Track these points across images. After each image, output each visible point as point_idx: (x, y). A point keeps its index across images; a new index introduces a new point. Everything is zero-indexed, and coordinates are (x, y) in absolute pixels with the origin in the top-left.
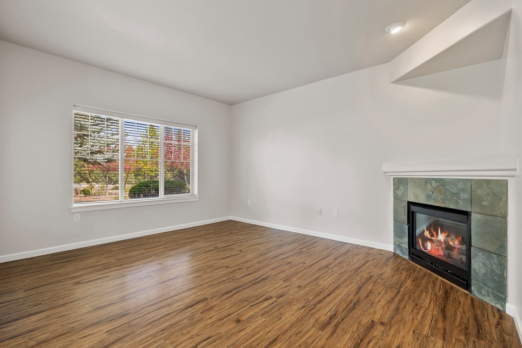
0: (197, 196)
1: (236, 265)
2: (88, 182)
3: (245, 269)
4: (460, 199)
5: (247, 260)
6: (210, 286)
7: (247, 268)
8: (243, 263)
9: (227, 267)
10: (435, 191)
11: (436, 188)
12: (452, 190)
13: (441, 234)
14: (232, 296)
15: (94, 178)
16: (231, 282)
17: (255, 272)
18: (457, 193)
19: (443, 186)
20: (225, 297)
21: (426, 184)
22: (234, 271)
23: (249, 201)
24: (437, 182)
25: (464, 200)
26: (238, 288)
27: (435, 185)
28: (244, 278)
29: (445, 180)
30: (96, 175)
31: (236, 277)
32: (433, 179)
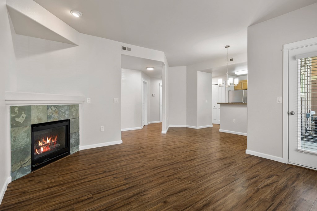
1: (172, 180)
3: (165, 176)
4: (66, 114)
5: (161, 186)
6: (188, 166)
7: (164, 176)
8: (166, 182)
9: (179, 179)
10: (54, 112)
11: (54, 111)
12: (62, 111)
13: (48, 139)
14: (175, 162)
16: (175, 167)
17: (159, 173)
18: (64, 112)
19: (58, 109)
20: (178, 161)
21: (48, 109)
22: (173, 175)
24: (55, 107)
25: (68, 114)
26: (171, 165)
27: (53, 109)
28: (167, 169)
29: (59, 106)
31: (173, 170)
32: (52, 106)
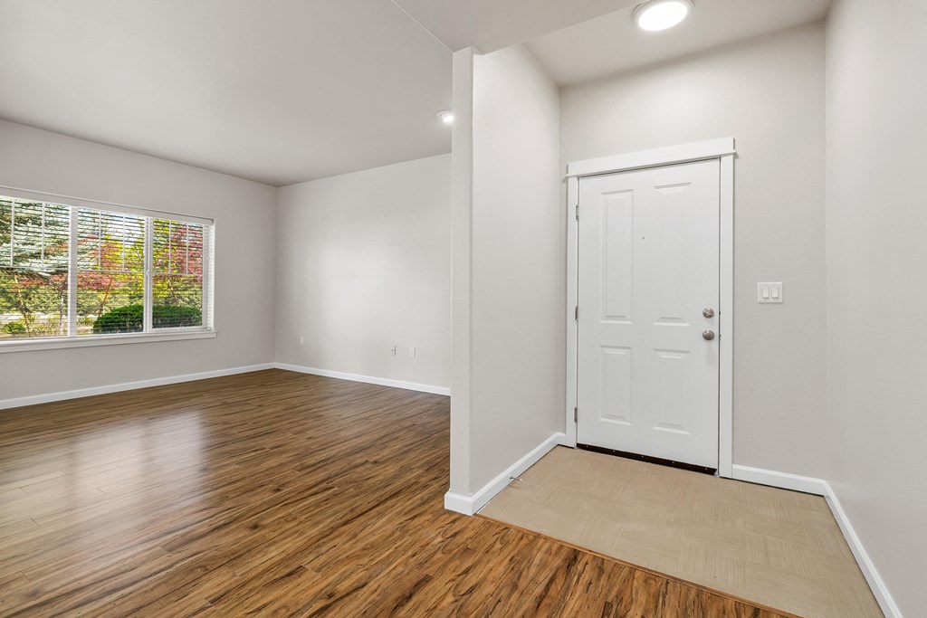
0: (213, 331)
2: (25, 310)
15: (37, 301)
23: (302, 338)
30: (43, 296)
